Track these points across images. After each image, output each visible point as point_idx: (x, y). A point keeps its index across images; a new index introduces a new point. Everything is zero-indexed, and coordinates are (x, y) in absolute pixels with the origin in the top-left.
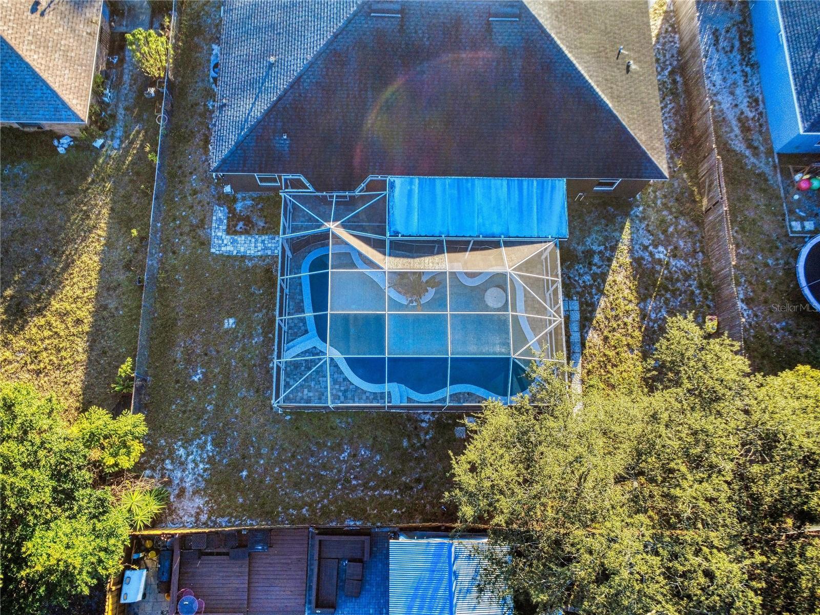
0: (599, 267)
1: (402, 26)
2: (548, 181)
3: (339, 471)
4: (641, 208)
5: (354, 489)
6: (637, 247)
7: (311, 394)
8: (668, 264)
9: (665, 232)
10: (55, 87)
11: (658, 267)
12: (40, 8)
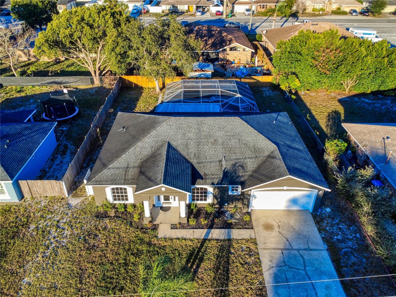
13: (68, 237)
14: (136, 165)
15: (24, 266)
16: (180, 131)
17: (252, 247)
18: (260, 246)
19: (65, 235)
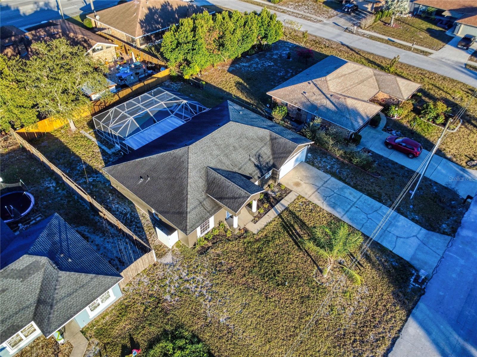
13: (205, 279)
14: (204, 196)
15: (206, 316)
16: (207, 154)
17: (304, 200)
18: (306, 197)
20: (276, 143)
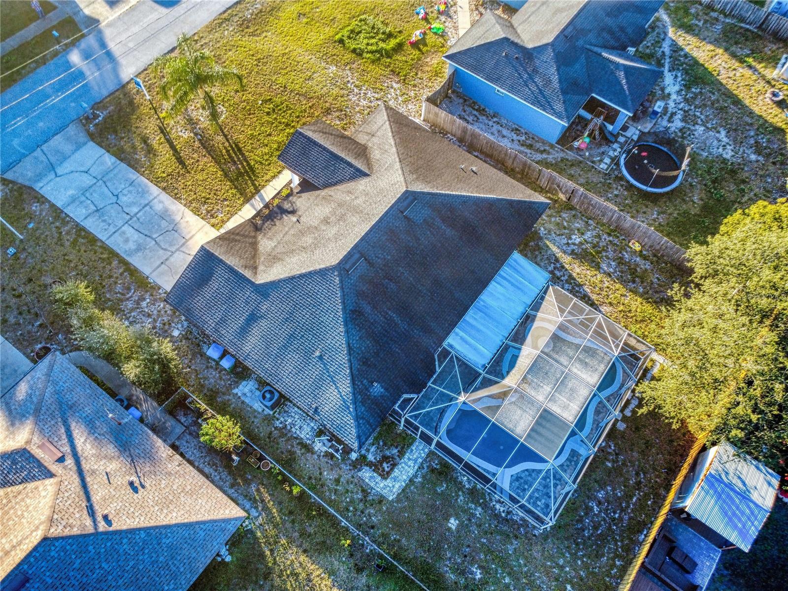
0: (564, 276)
1: (369, 262)
2: (510, 261)
3: (604, 520)
4: (542, 229)
5: (621, 519)
6: (564, 248)
7: (543, 501)
8: (585, 241)
9: (565, 228)
10: (207, 517)
11: (584, 247)
12: (137, 484)
17: (213, 221)
18: (208, 227)
19: (362, 100)
20: (247, 258)
